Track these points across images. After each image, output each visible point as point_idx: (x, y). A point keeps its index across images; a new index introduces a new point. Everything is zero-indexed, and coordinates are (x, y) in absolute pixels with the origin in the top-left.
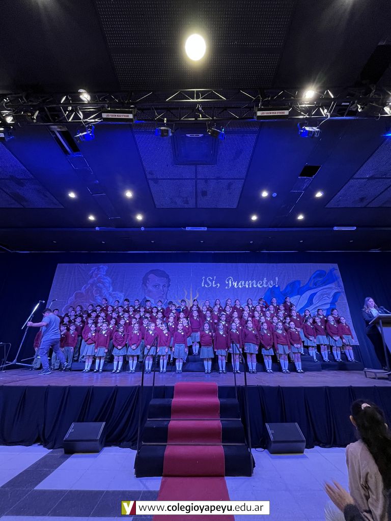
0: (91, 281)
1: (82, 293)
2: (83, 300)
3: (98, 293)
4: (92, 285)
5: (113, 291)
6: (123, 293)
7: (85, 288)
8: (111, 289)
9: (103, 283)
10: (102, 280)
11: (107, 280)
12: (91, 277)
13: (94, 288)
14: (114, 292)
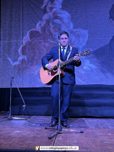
0: (45, 17)
1: (37, 32)
2: (40, 39)
3: (56, 31)
4: (48, 22)
5: (74, 28)
6: (87, 31)
7: (40, 25)
8: (72, 26)
9: (61, 19)
10: (59, 15)
11: (64, 16)
12: (45, 11)
13: (51, 24)
14: (75, 30)
